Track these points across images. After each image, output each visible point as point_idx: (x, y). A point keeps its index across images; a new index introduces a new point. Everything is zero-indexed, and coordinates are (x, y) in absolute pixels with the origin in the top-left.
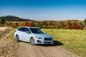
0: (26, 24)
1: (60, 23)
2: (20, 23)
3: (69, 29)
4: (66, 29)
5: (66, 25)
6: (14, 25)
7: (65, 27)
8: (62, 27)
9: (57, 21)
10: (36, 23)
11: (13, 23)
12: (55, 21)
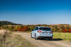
0: (21, 28)
1: (53, 27)
2: (16, 26)
3: (63, 32)
4: (60, 32)
5: (59, 29)
6: (10, 28)
7: (58, 30)
8: (56, 31)
9: (50, 25)
10: (31, 27)
11: (9, 27)
12: (48, 25)
